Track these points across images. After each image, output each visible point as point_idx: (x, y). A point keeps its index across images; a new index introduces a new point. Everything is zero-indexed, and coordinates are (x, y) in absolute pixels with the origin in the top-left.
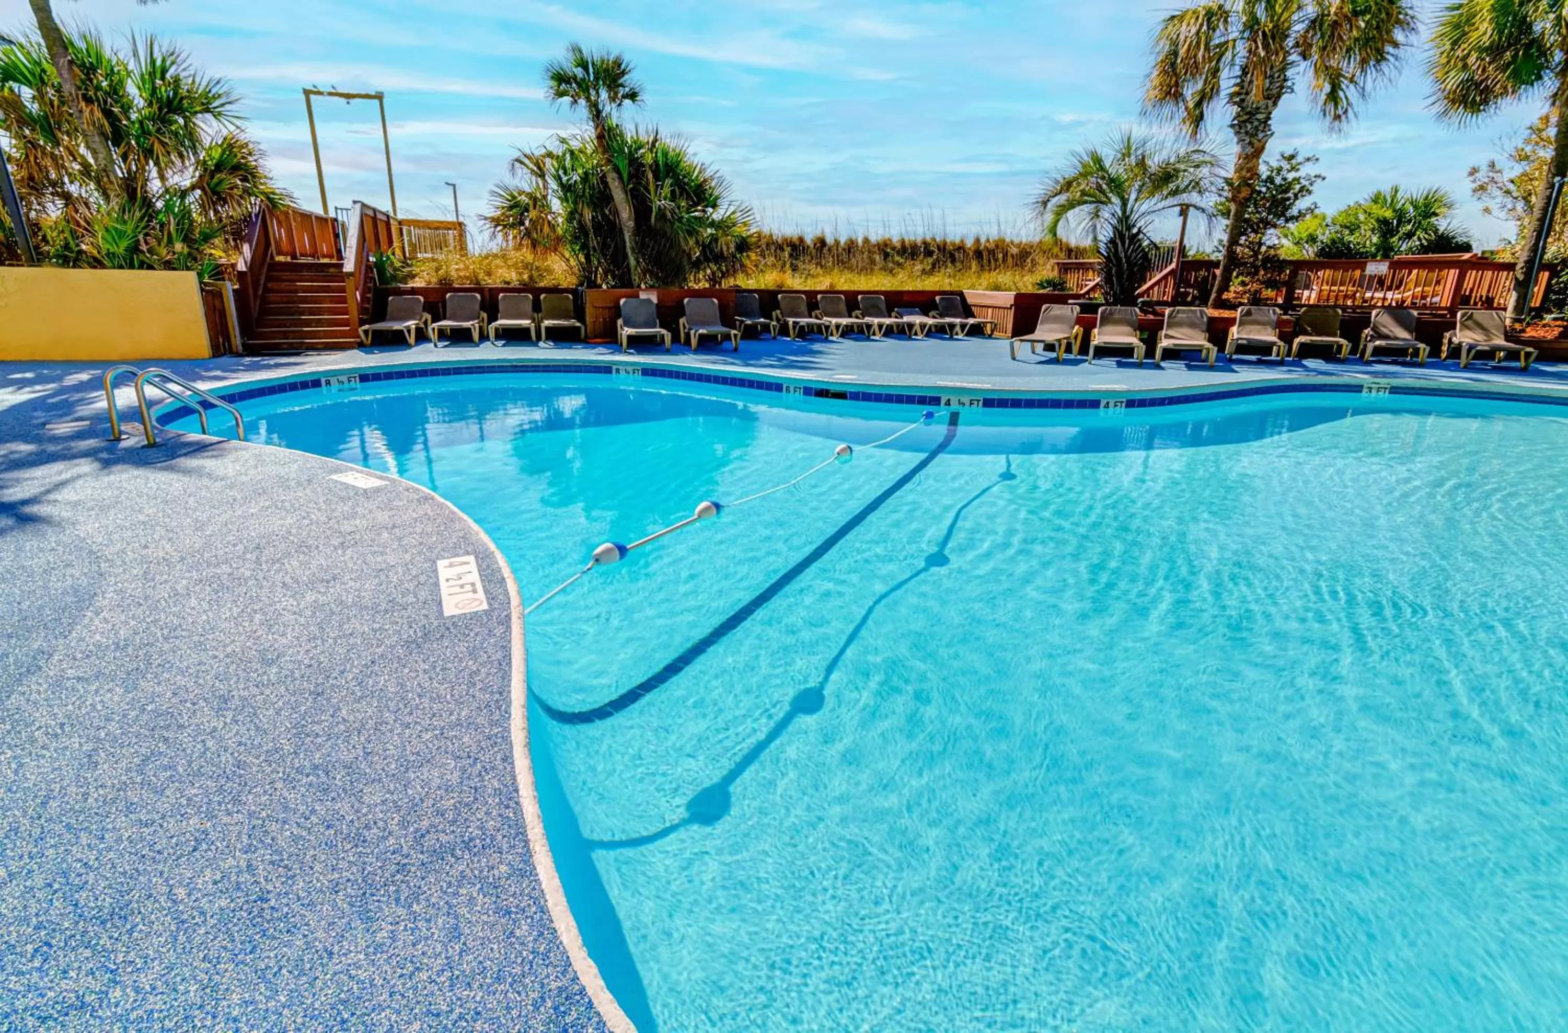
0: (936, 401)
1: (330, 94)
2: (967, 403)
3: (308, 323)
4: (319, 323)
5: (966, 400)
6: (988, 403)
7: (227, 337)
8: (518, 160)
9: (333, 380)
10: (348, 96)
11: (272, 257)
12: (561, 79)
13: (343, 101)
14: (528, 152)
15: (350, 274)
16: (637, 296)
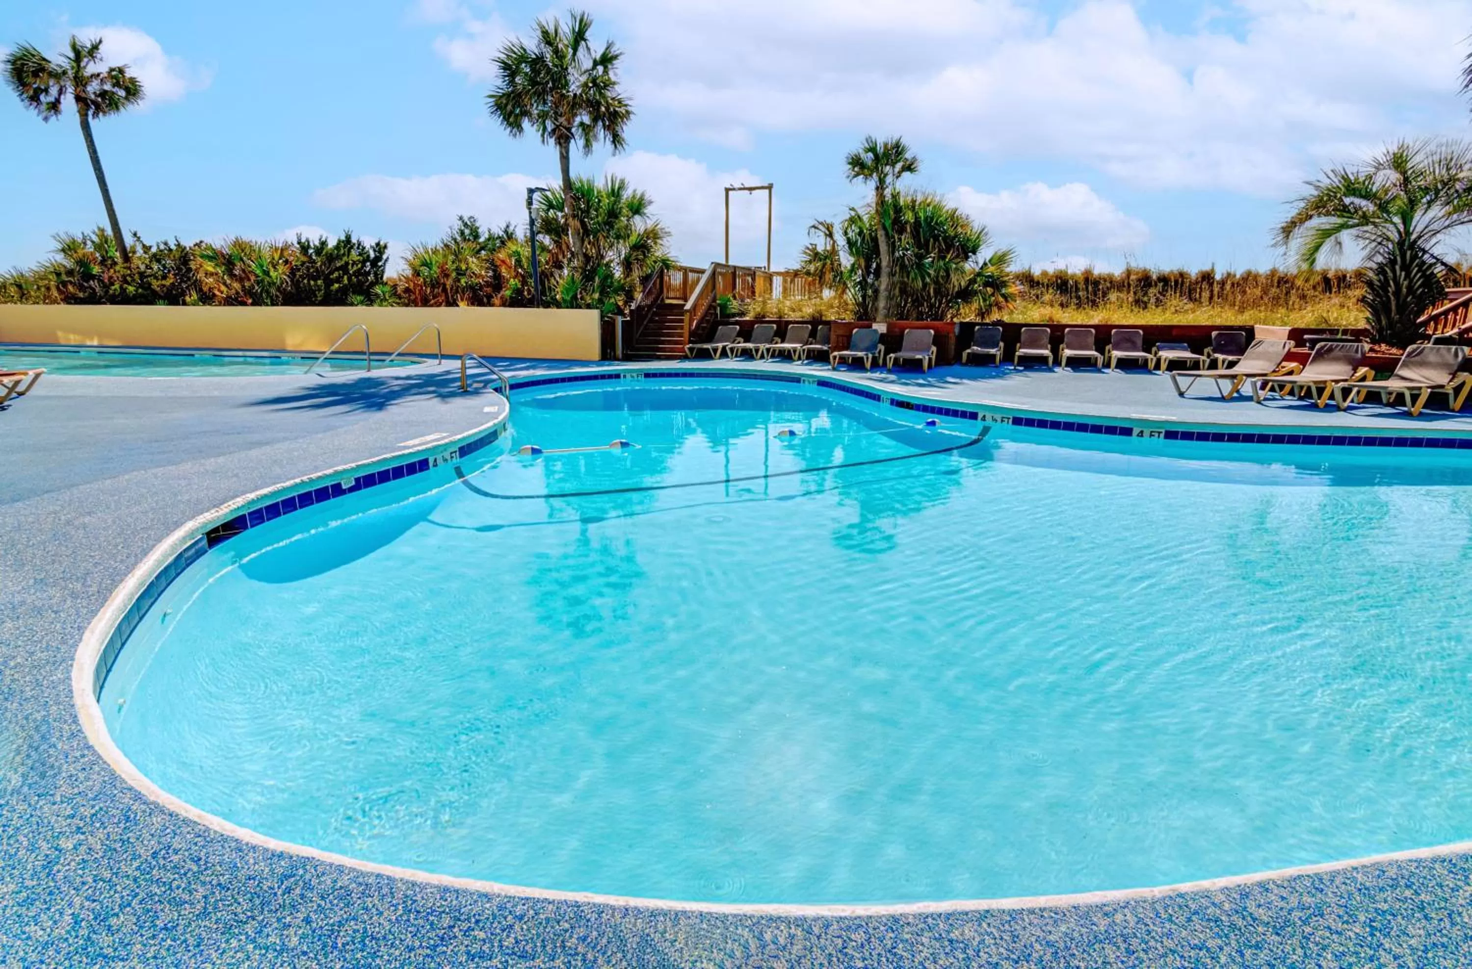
0: (974, 416)
1: (740, 189)
2: (999, 420)
3: (663, 342)
4: (669, 342)
5: (998, 417)
6: (1017, 421)
7: (613, 348)
8: (814, 227)
9: (628, 376)
10: (751, 189)
11: (663, 300)
12: (857, 163)
13: (747, 192)
14: (821, 220)
15: (687, 311)
16: (871, 327)
